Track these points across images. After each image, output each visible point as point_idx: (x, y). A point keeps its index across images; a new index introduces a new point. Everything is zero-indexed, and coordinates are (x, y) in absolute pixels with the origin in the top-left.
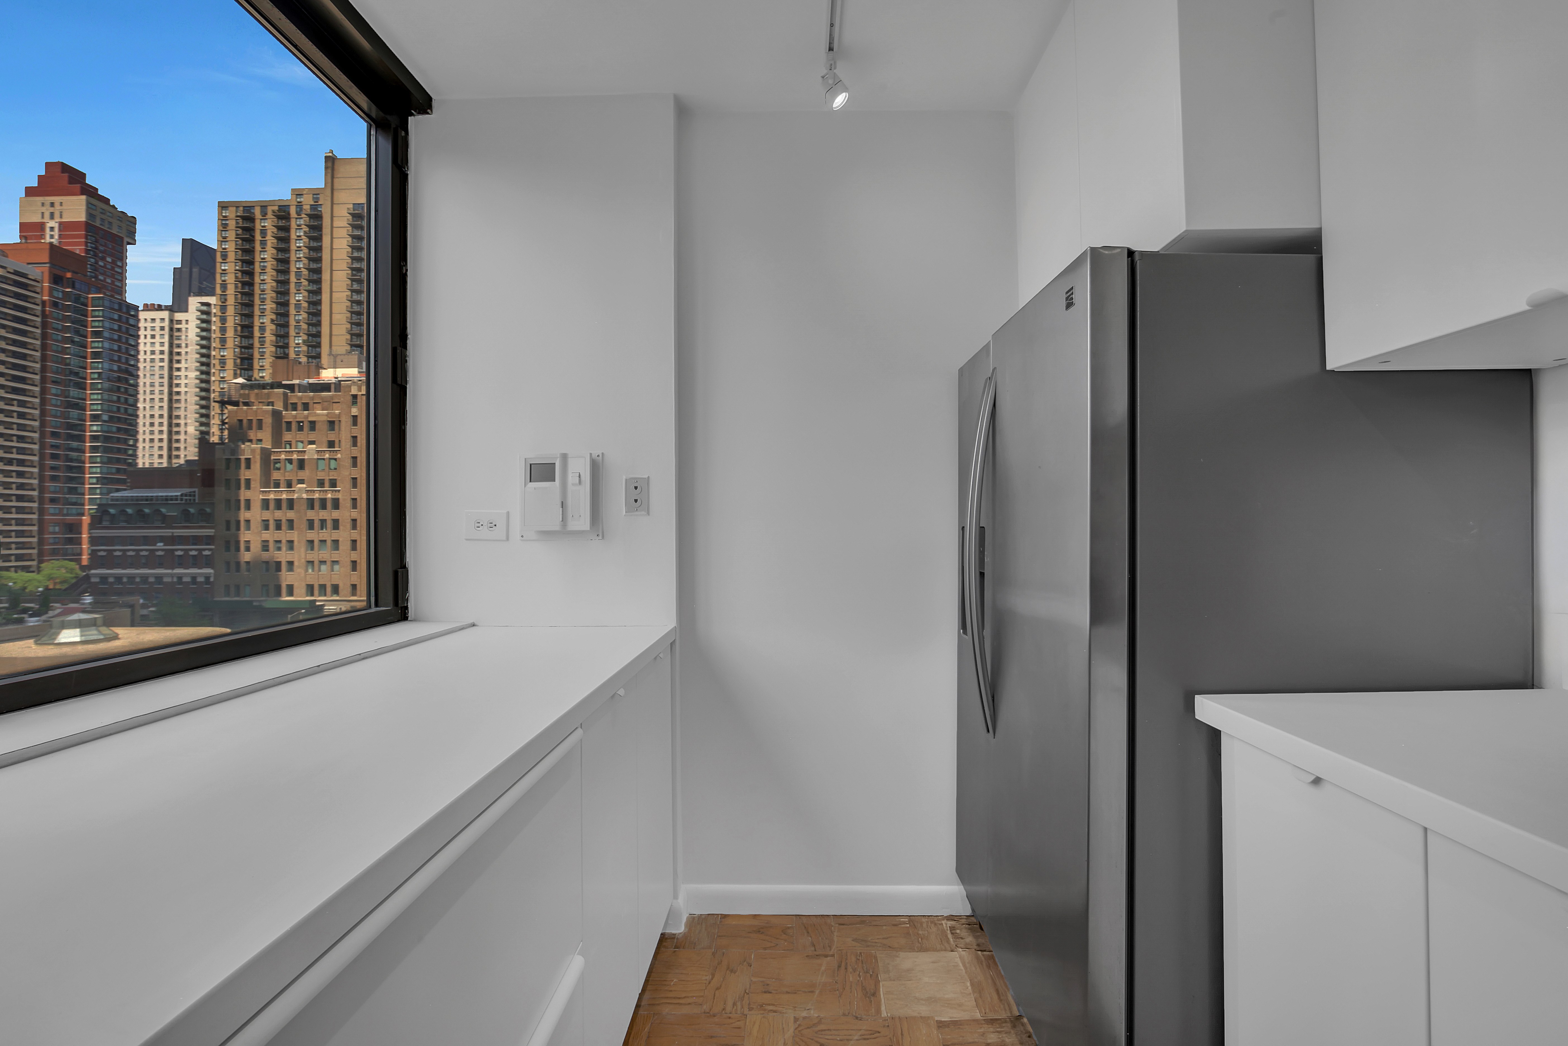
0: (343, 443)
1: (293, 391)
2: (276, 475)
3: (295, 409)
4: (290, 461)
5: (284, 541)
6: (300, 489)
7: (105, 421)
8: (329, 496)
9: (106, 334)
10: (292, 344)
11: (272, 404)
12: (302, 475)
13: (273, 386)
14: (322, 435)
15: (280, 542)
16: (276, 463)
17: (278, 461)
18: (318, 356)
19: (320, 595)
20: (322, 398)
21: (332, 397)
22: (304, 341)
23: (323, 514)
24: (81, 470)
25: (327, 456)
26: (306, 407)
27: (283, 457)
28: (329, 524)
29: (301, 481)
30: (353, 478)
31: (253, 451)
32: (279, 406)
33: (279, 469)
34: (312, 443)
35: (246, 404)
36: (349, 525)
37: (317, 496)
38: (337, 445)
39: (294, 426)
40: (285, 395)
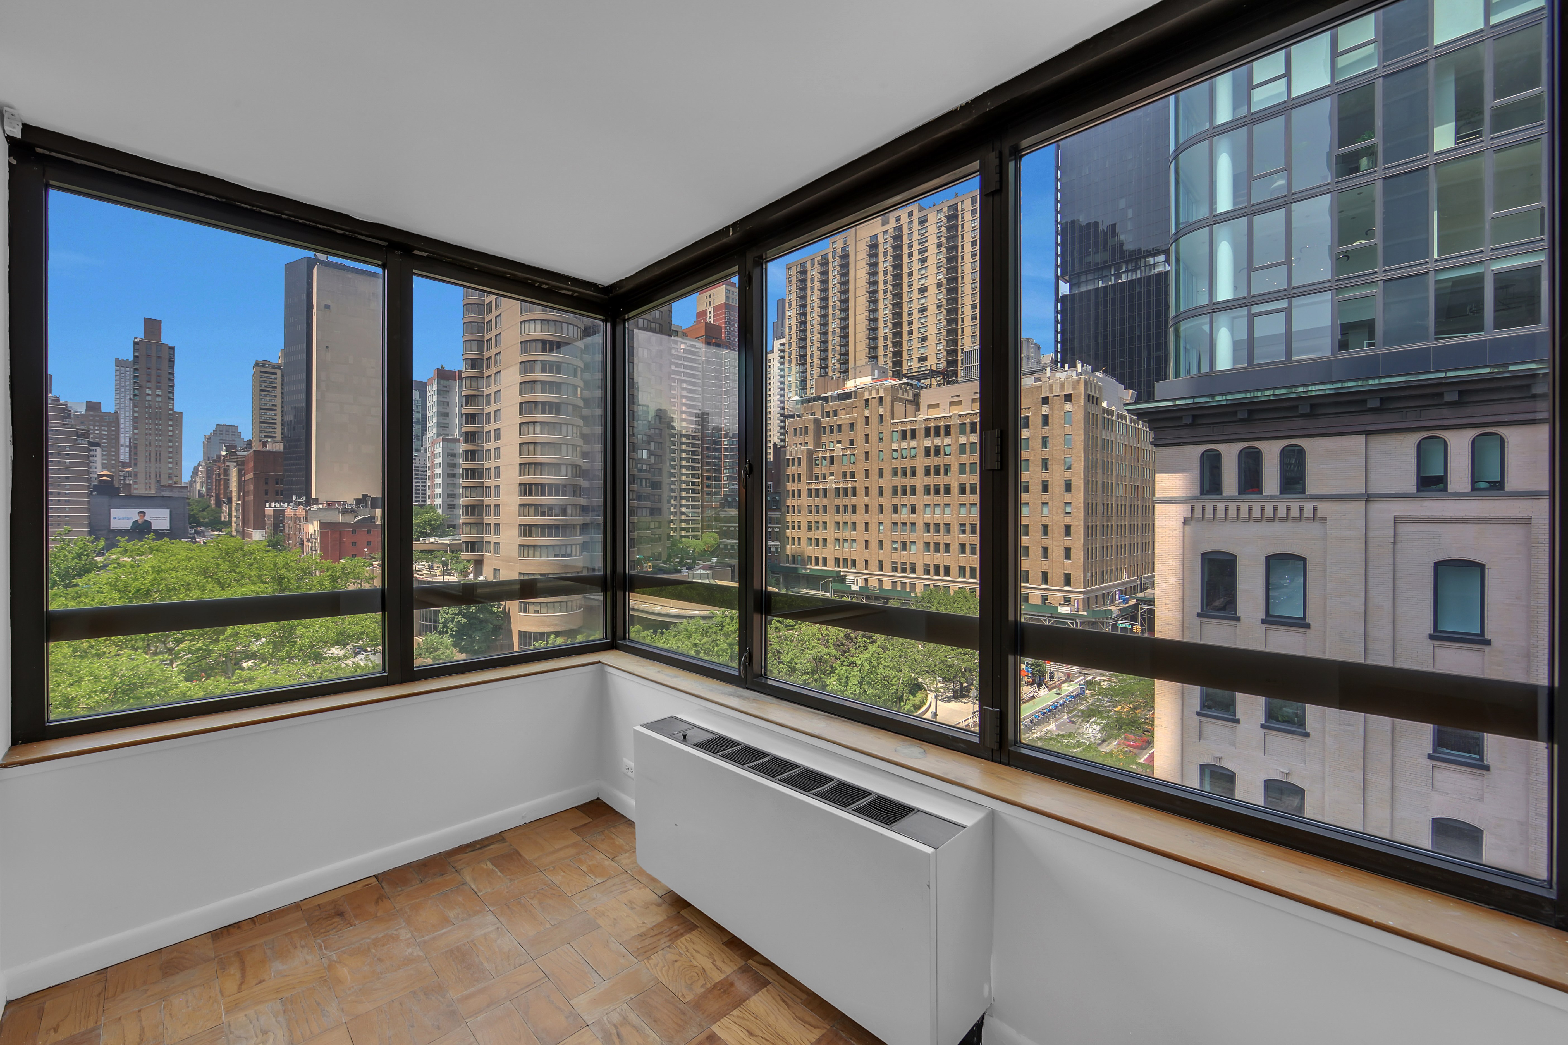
0: (859, 441)
1: (827, 402)
2: (816, 470)
3: (828, 416)
4: (825, 458)
5: (821, 522)
6: (831, 480)
7: (731, 437)
8: (850, 485)
9: (731, 377)
10: (830, 365)
11: (813, 414)
12: (833, 469)
13: (815, 399)
14: (846, 436)
15: (818, 522)
16: (816, 460)
17: (817, 459)
18: (847, 371)
19: (843, 567)
20: (845, 404)
21: (852, 403)
22: (838, 360)
23: (846, 501)
24: (719, 471)
25: (849, 452)
26: (836, 413)
27: (820, 455)
28: (850, 509)
29: (832, 474)
30: (866, 470)
31: (802, 451)
32: (818, 416)
33: (818, 465)
34: (839, 442)
35: (799, 416)
36: (863, 510)
37: (841, 486)
38: (855, 443)
39: (828, 430)
40: (822, 405)
